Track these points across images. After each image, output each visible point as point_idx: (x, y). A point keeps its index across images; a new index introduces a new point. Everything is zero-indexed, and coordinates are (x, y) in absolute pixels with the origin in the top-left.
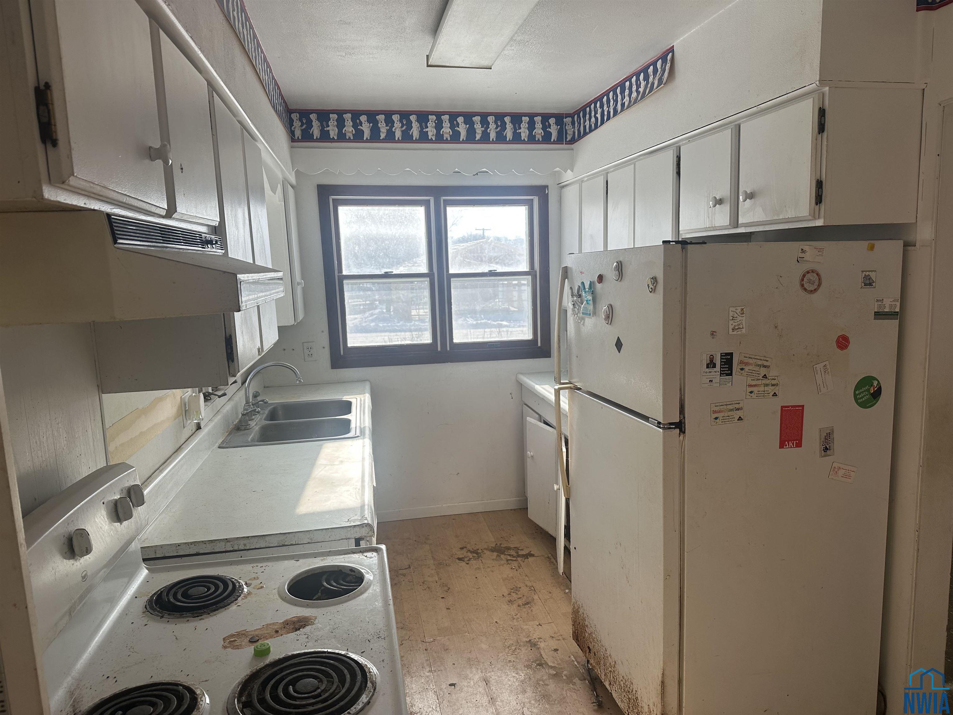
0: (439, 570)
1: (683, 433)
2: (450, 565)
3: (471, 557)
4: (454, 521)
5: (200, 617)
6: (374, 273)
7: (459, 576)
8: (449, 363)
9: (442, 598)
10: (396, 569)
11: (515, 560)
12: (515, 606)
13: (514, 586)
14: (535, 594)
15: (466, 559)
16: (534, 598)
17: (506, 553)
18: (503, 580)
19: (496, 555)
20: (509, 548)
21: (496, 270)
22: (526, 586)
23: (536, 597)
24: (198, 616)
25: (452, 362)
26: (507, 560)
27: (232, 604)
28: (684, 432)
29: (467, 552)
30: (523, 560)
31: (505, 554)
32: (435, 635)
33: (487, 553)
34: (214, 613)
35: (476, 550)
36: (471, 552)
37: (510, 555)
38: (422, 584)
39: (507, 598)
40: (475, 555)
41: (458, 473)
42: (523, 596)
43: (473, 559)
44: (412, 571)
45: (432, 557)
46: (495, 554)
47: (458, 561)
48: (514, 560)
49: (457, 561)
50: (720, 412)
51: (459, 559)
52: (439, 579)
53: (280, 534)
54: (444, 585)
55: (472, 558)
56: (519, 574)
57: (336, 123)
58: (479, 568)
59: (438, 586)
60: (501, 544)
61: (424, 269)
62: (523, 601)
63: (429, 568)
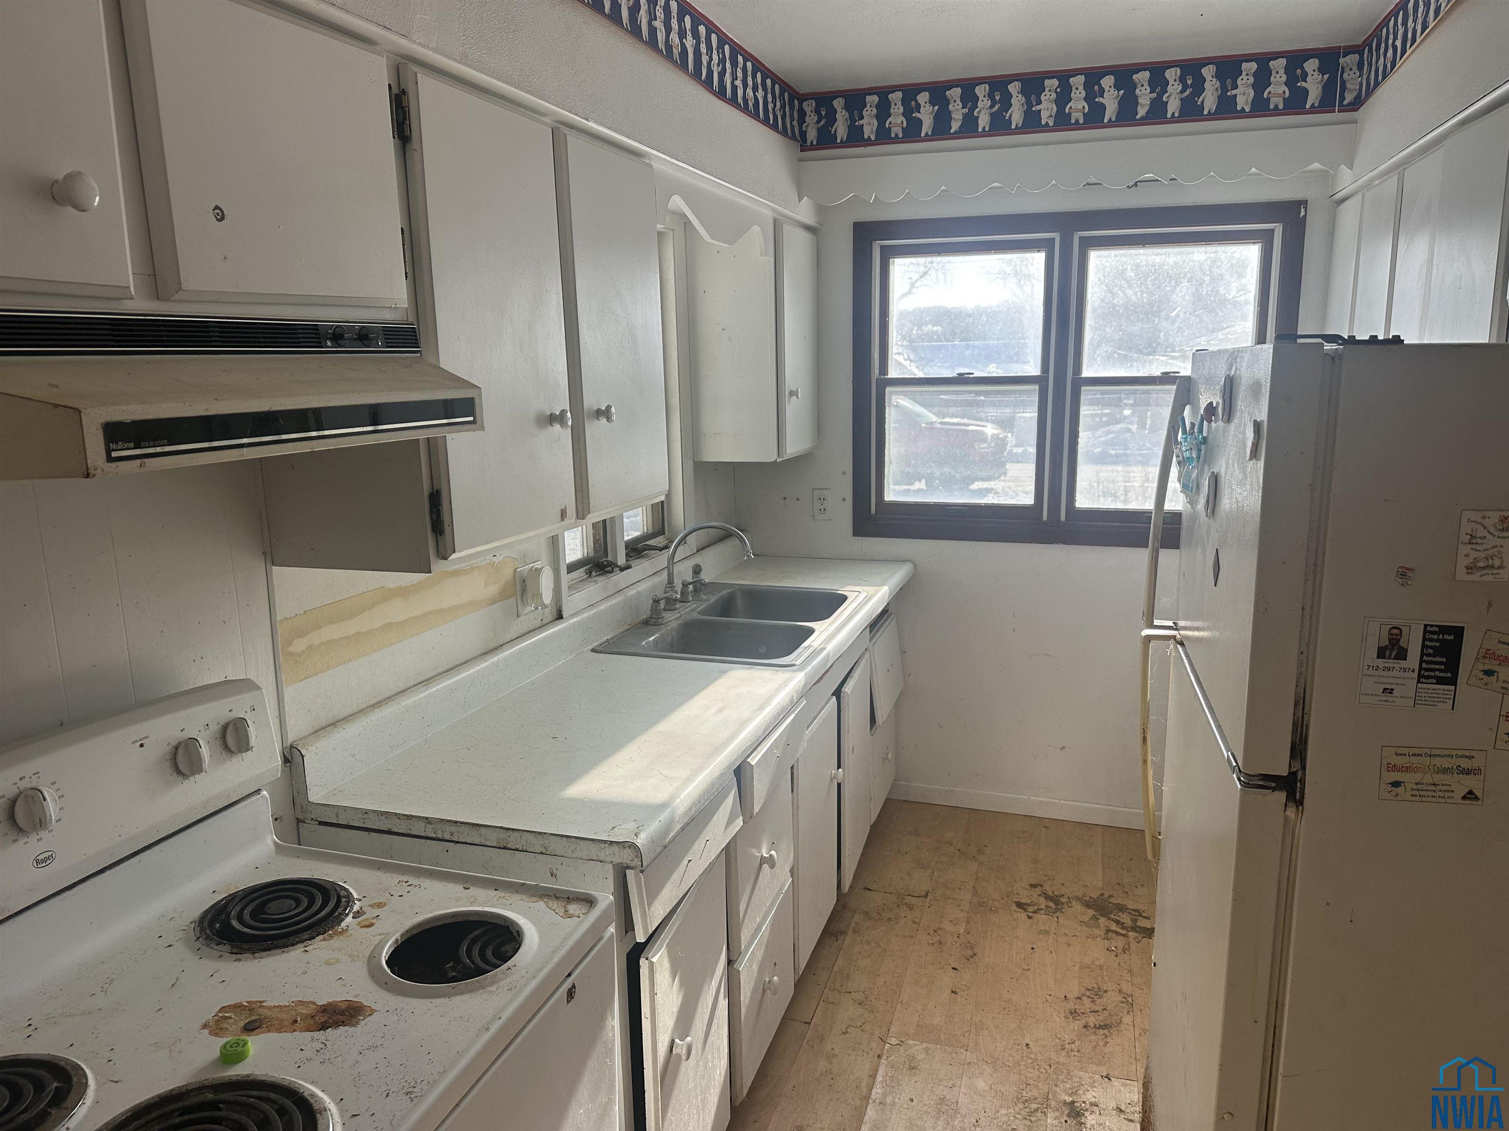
0: (973, 916)
1: (1295, 801)
2: (998, 912)
3: (1043, 906)
4: (1044, 830)
5: (238, 956)
6: (939, 374)
7: (1003, 937)
8: (1061, 546)
9: (953, 968)
10: (903, 892)
11: (1124, 935)
12: (1077, 1025)
13: (1095, 986)
14: (1128, 1012)
15: (1031, 909)
16: (1123, 1020)
17: (1112, 916)
18: (1081, 968)
19: (1092, 914)
20: (1121, 908)
21: (1179, 373)
22: (1120, 991)
23: (1127, 1019)
24: (236, 954)
25: (1065, 542)
26: (1108, 931)
27: (300, 945)
28: (1300, 803)
29: (1040, 895)
30: (1140, 938)
31: (1109, 919)
32: (908, 1035)
33: (1077, 907)
34: (263, 954)
35: (1057, 896)
36: (1047, 897)
37: (1117, 922)
38: (932, 932)
39: (1070, 1005)
40: (1051, 904)
41: (1064, 747)
42: (1104, 1009)
43: (1043, 912)
44: (927, 904)
45: (974, 887)
46: (1091, 912)
47: (1016, 908)
48: (1121, 935)
49: (1014, 907)
50: (1407, 769)
51: (1020, 905)
52: (965, 932)
53: (501, 828)
54: (970, 945)
55: (1042, 909)
56: (1116, 965)
57: (875, 110)
58: (1047, 932)
59: (958, 945)
60: (1111, 896)
61: (1033, 368)
62: (1097, 1020)
63: (958, 906)
